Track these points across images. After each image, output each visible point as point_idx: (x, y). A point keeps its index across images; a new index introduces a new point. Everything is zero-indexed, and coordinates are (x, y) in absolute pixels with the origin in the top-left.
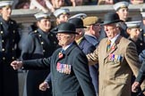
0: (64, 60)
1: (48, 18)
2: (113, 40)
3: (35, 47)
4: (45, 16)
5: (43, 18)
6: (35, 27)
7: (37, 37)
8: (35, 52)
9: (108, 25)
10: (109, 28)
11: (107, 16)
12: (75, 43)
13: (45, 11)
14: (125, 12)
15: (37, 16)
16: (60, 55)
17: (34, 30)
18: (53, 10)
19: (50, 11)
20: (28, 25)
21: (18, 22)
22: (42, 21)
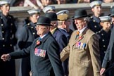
0: (41, 46)
1: (38, 14)
2: (81, 31)
3: (28, 36)
4: (36, 12)
5: (35, 13)
6: (28, 21)
7: (30, 28)
8: (29, 41)
9: (78, 19)
10: (78, 21)
11: (77, 12)
12: (50, 33)
13: (36, 8)
14: (99, 9)
15: (30, 12)
16: (38, 43)
17: (27, 23)
18: (42, 8)
19: (40, 8)
20: (23, 19)
21: (15, 17)
22: (34, 16)
